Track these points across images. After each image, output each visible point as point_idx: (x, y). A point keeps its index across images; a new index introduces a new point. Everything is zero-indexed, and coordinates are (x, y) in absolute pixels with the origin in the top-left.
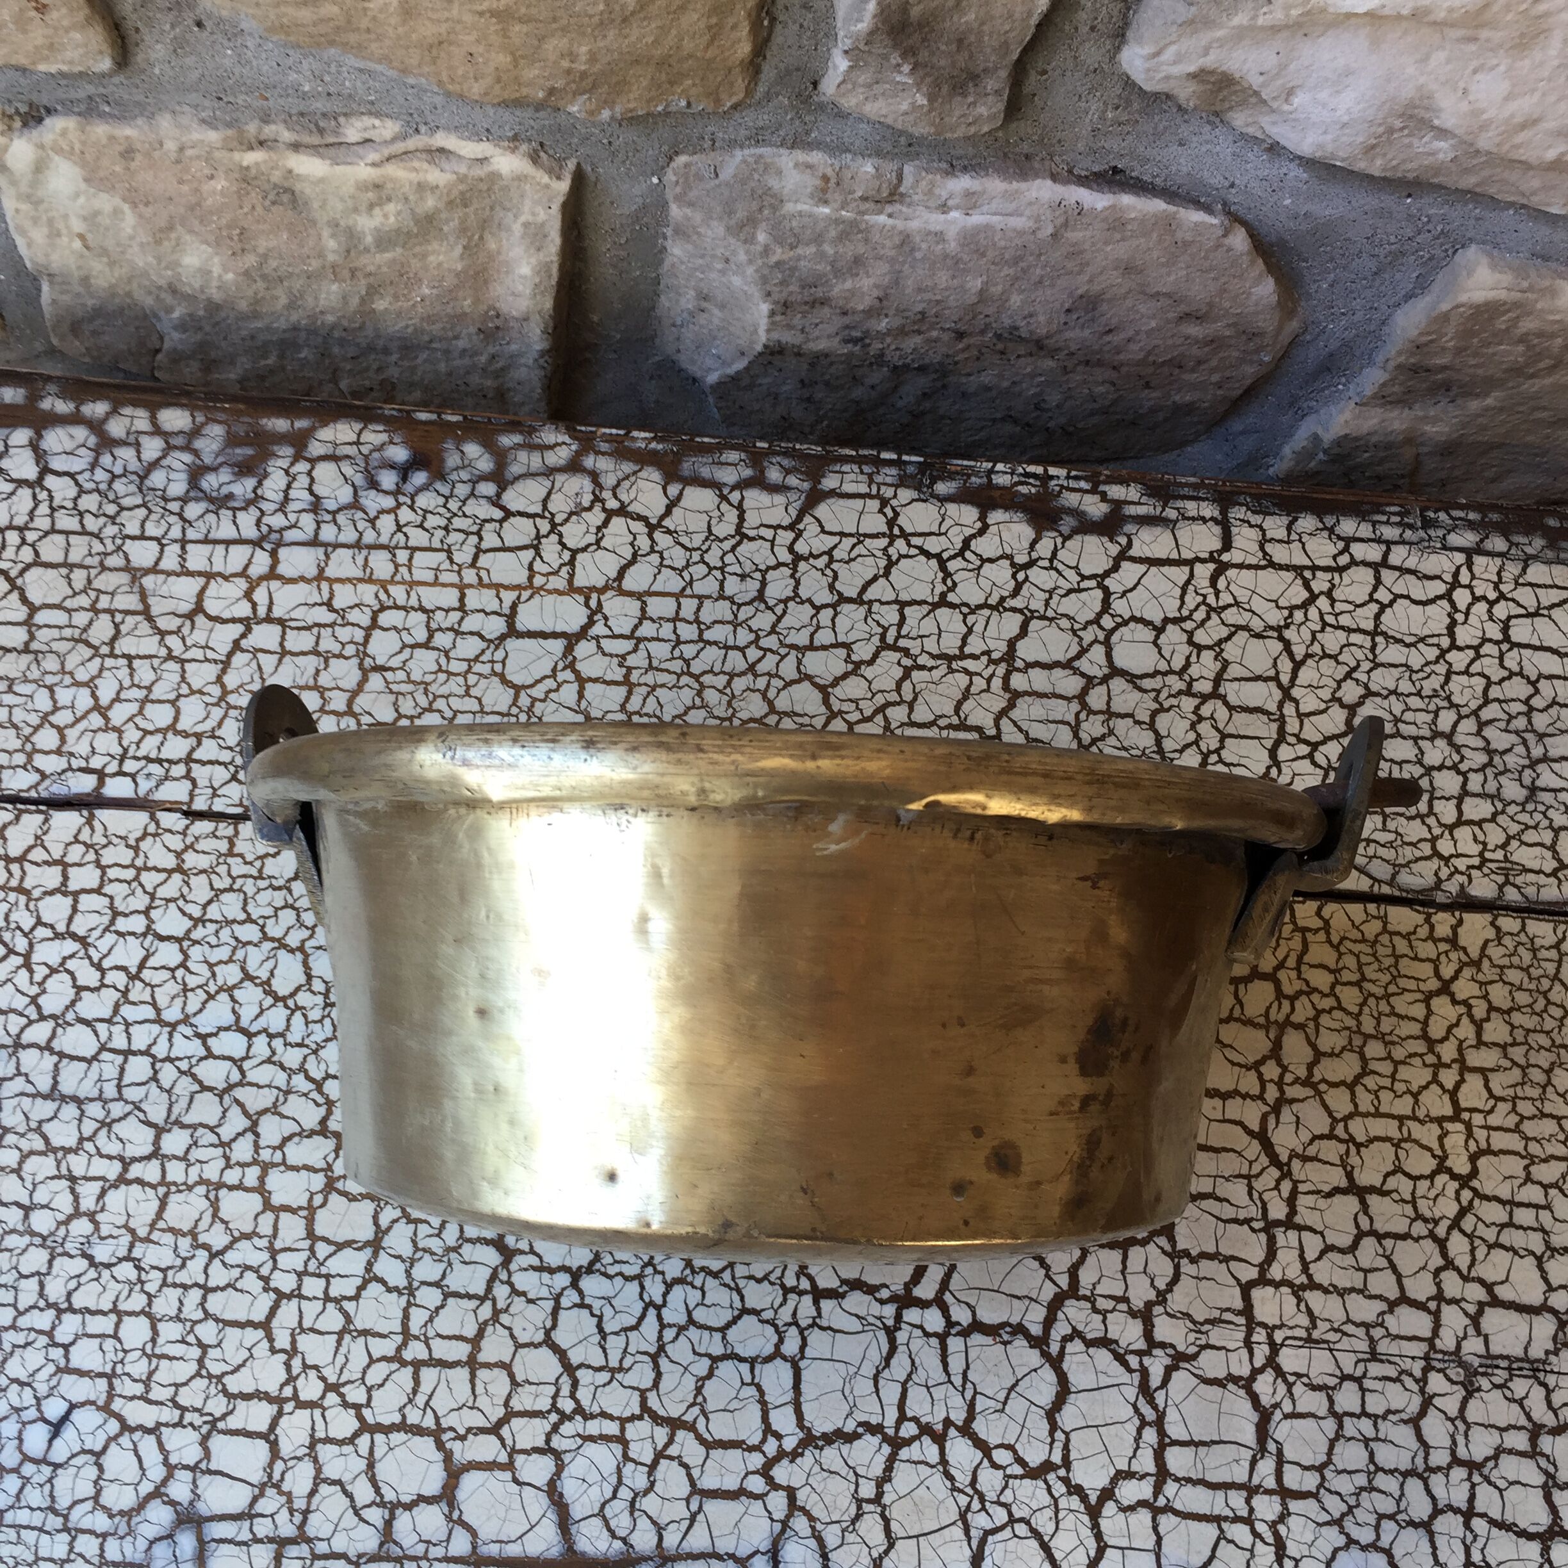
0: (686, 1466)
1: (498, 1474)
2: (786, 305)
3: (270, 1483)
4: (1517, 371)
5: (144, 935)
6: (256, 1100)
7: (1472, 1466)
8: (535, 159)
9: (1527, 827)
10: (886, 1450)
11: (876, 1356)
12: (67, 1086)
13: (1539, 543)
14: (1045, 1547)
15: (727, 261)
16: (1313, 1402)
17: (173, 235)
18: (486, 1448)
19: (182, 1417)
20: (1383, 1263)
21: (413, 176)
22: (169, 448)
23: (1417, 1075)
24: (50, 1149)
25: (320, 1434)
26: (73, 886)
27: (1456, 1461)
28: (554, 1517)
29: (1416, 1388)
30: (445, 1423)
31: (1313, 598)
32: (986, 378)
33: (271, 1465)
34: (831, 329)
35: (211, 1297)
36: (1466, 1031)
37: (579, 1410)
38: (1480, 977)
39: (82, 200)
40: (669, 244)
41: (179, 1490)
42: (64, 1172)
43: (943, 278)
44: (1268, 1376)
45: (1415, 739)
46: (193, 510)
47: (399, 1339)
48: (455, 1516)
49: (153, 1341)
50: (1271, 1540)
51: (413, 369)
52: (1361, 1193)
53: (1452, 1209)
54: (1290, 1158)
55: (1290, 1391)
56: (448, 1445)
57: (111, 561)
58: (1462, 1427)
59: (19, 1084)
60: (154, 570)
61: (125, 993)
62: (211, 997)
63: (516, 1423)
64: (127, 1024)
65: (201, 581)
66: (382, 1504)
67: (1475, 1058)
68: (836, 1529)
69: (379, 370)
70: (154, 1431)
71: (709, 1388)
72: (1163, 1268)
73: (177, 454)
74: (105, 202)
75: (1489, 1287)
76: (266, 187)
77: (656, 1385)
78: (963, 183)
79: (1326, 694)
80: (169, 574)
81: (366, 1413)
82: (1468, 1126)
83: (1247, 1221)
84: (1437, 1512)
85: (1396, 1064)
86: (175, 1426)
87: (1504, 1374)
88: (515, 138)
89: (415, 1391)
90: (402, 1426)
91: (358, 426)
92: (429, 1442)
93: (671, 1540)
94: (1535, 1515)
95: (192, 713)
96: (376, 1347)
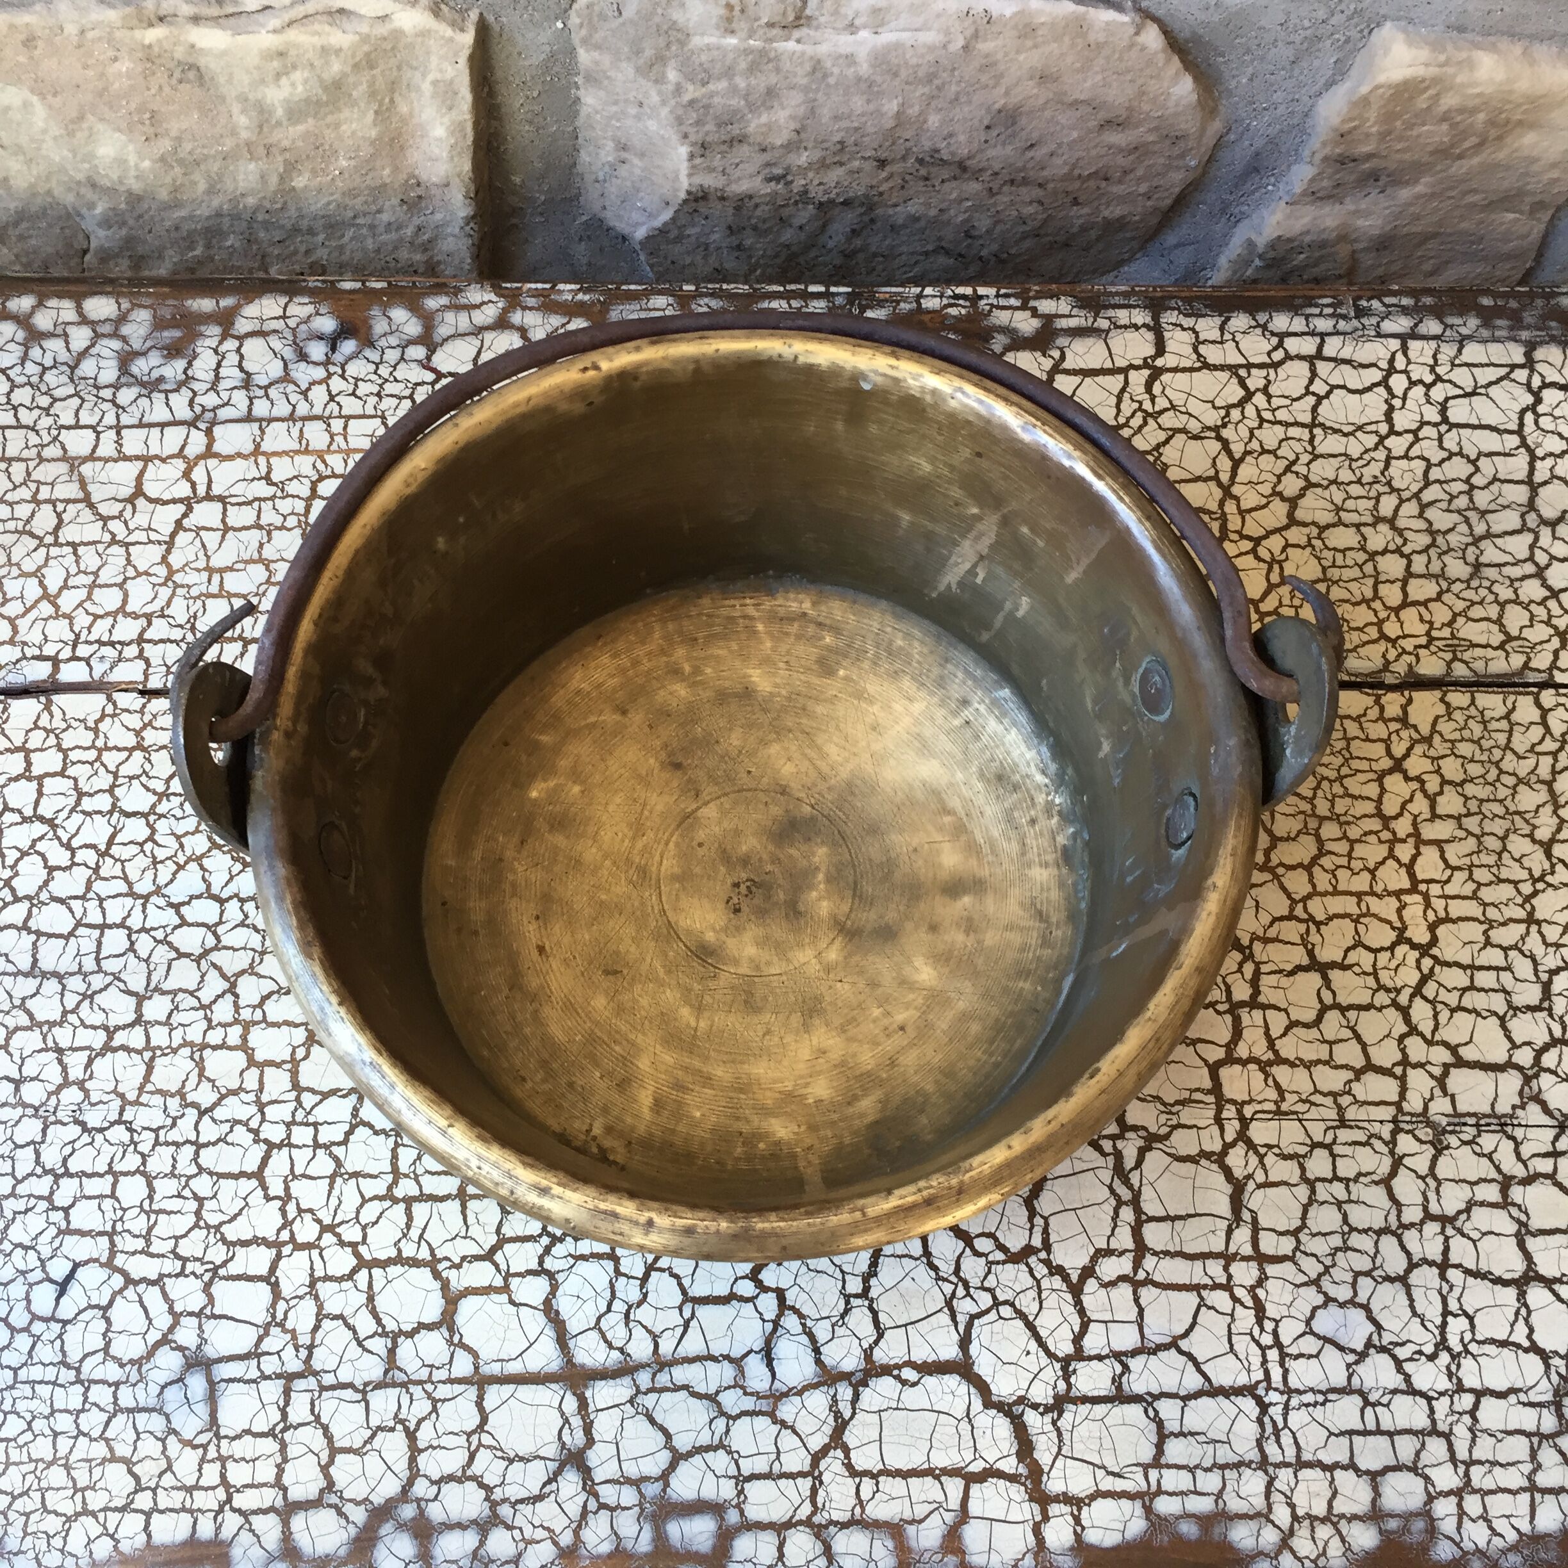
0: (676, 1277)
1: (494, 1297)
2: (703, 146)
3: (274, 1322)
4: (1444, 153)
5: (111, 812)
6: (232, 962)
7: (1445, 1220)
8: (436, 12)
9: (1473, 603)
12: (47, 963)
13: (1473, 322)
14: (1031, 1327)
15: (641, 105)
16: (1286, 1170)
17: (85, 125)
18: (482, 1274)
19: (183, 1267)
20: (1348, 1034)
21: (316, 40)
22: (97, 336)
23: (1373, 852)
24: (34, 1024)
25: (319, 1273)
26: (36, 771)
27: (1428, 1216)
28: (552, 1334)
29: (1385, 1150)
30: (439, 1254)
31: (1249, 395)
32: (913, 208)
33: (274, 1305)
34: (750, 168)
35: (203, 1152)
36: (1420, 805)
38: (1432, 752)
40: (582, 93)
41: (186, 1335)
42: (50, 1044)
43: (858, 103)
44: (1240, 1149)
45: (1358, 526)
46: (126, 396)
47: (389, 1178)
48: (456, 1339)
49: (150, 1197)
50: (1250, 1303)
51: (341, 248)
52: (1323, 969)
53: (1413, 978)
54: (1252, 941)
55: (1261, 1162)
56: (444, 1274)
57: (48, 452)
58: (1432, 1184)
60: (92, 457)
61: (96, 870)
62: (180, 867)
63: (508, 1247)
64: (101, 900)
65: (140, 464)
66: (384, 1334)
67: (1430, 831)
68: (826, 1324)
69: (308, 252)
70: (158, 1281)
73: (105, 342)
74: (14, 96)
75: (1454, 1050)
76: (171, 65)
79: (1266, 489)
80: (106, 460)
81: (362, 1249)
82: (1426, 897)
83: (1212, 1005)
84: (1412, 1266)
85: (1352, 842)
86: (177, 1276)
87: (1473, 1131)
89: (408, 1226)
90: (399, 1260)
91: (283, 300)
92: (426, 1272)
93: (667, 1347)
94: (1510, 1262)
95: (140, 594)
96: (369, 1188)
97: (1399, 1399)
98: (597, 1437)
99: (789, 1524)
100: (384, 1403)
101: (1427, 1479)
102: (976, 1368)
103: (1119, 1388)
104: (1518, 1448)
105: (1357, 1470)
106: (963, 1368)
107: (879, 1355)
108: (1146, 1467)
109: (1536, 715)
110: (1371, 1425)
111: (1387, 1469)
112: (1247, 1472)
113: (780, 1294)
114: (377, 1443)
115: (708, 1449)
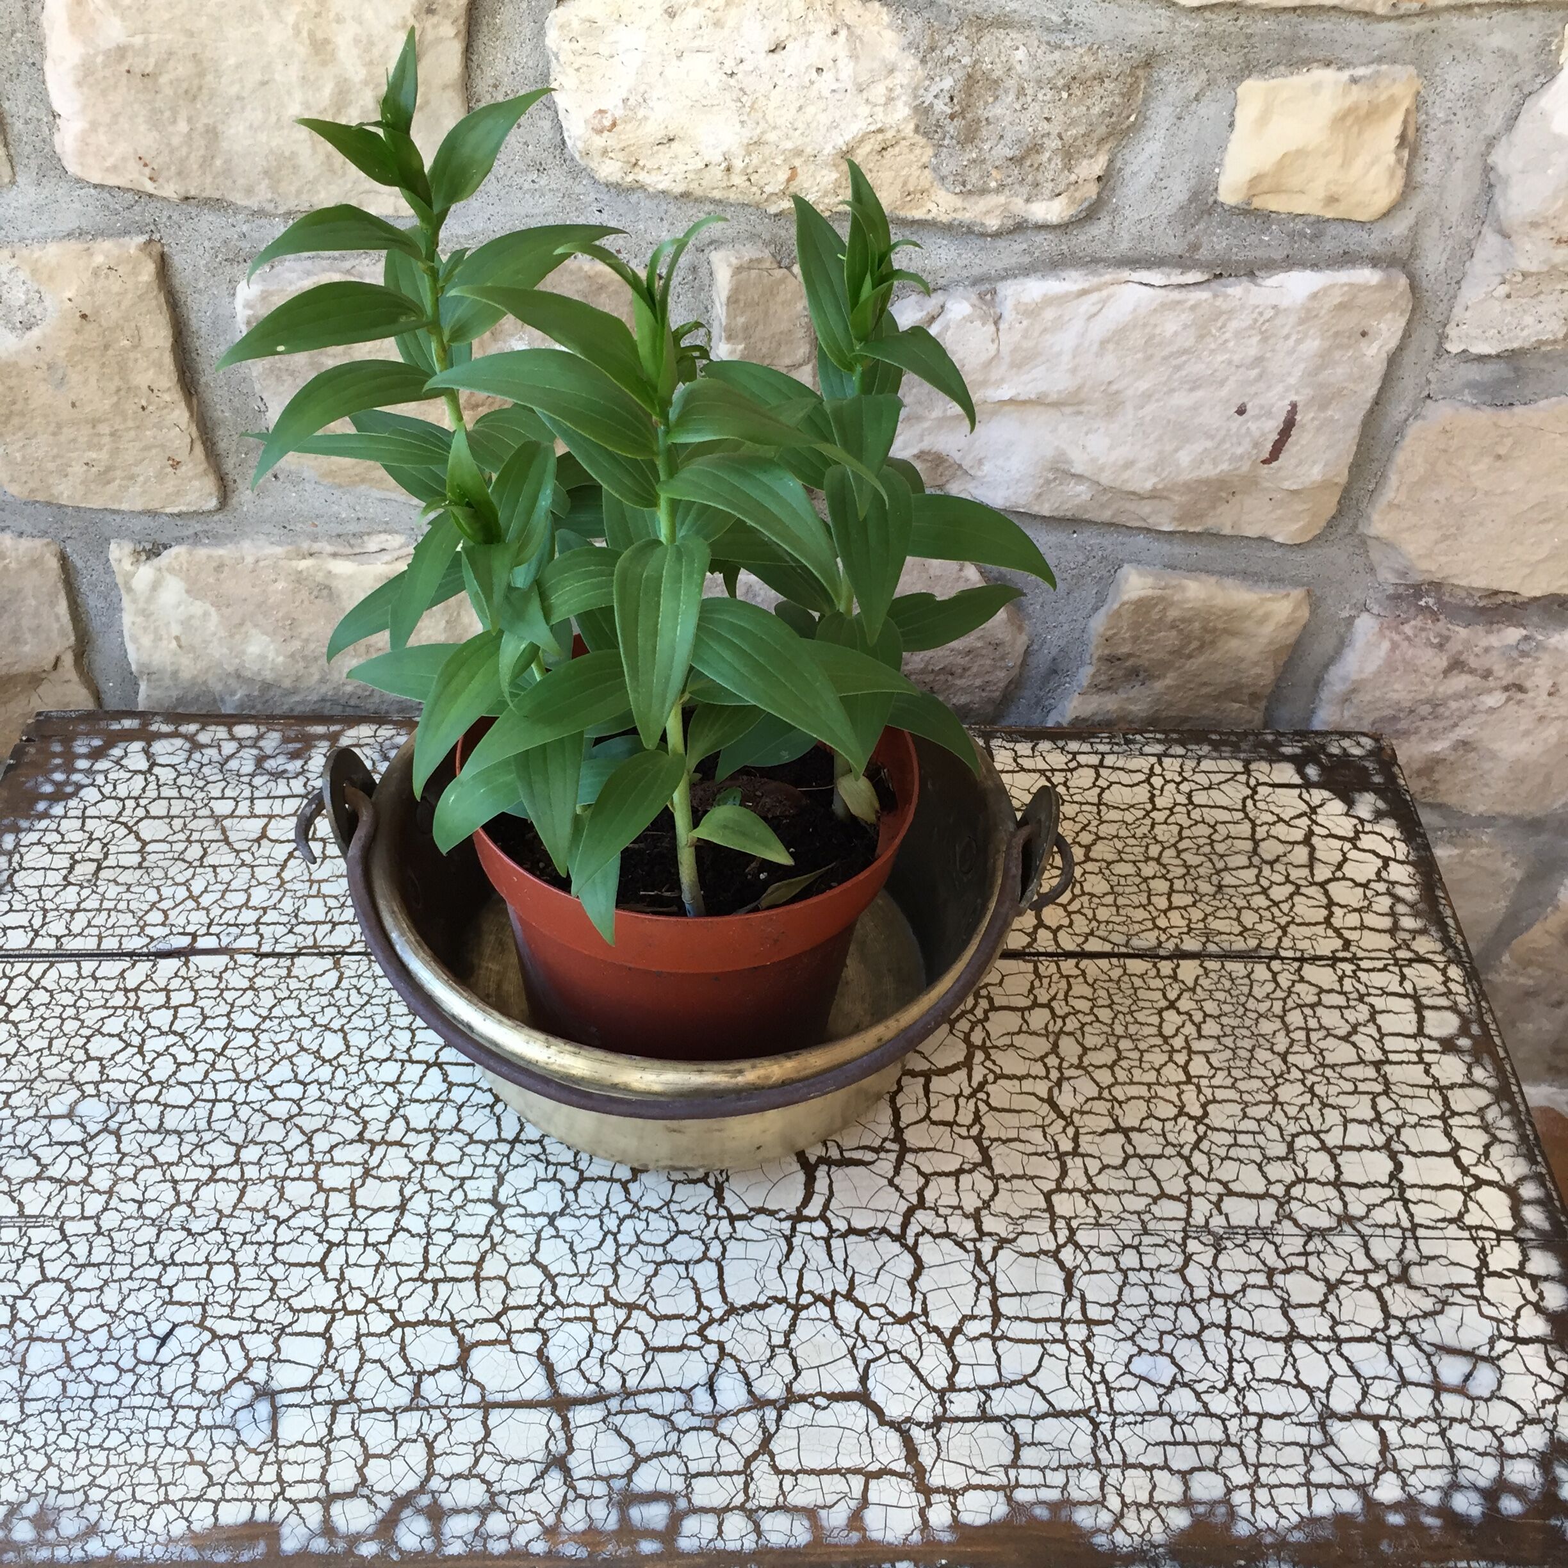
0: (641, 1333)
1: (499, 1347)
3: (326, 1365)
4: (1177, 653)
5: (227, 1029)
6: (308, 1124)
7: (1226, 1297)
9: (1219, 908)
10: (790, 1313)
11: (778, 1255)
12: (169, 1124)
13: (1206, 749)
14: (914, 1368)
16: (1108, 1263)
17: (243, 630)
18: (492, 1331)
19: (258, 1327)
20: (1146, 1173)
22: (241, 747)
24: (158, 1164)
25: (364, 1330)
26: (173, 1003)
27: (1213, 1294)
28: (543, 1373)
29: (1179, 1250)
30: (457, 1318)
33: (327, 1353)
35: (279, 1249)
36: (1190, 1029)
37: (558, 1302)
38: (1196, 997)
39: (182, 608)
41: (258, 1374)
42: (168, 1177)
44: (1070, 1248)
45: (1134, 862)
46: (258, 781)
47: (421, 1266)
48: (468, 1376)
49: (236, 1280)
50: (1082, 1353)
52: (1126, 1132)
53: (1193, 1138)
54: (1072, 1113)
55: (1086, 1257)
56: (461, 1332)
57: (200, 813)
58: (1216, 1273)
59: (135, 1125)
60: (232, 815)
61: (213, 1065)
62: (275, 1063)
63: (511, 1313)
64: (215, 1084)
65: (265, 820)
66: (412, 1373)
67: (1198, 1046)
68: (757, 1366)
70: (238, 1337)
71: (655, 1282)
72: (987, 1188)
73: (247, 750)
74: (198, 608)
75: (1225, 1185)
76: (313, 585)
77: (615, 1282)
80: (242, 817)
81: (398, 1315)
82: (1198, 1087)
83: (1045, 1154)
84: (1203, 1328)
85: (1142, 1052)
86: (253, 1332)
87: (1243, 1238)
89: (434, 1299)
90: (426, 1322)
91: (374, 727)
92: (447, 1330)
93: (632, 1382)
94: (1276, 1325)
95: (259, 896)
96: (406, 1273)
97: (1199, 1419)
98: (576, 1446)
99: (727, 1509)
100: (409, 1423)
101: (1225, 1476)
102: (872, 1397)
103: (984, 1411)
104: (1294, 1455)
105: (1170, 1470)
106: (863, 1397)
107: (797, 1388)
108: (1006, 1468)
109: (1269, 976)
110: (1180, 1438)
111: (1193, 1470)
112: (1085, 1472)
113: (721, 1346)
114: (402, 1451)
115: (663, 1454)
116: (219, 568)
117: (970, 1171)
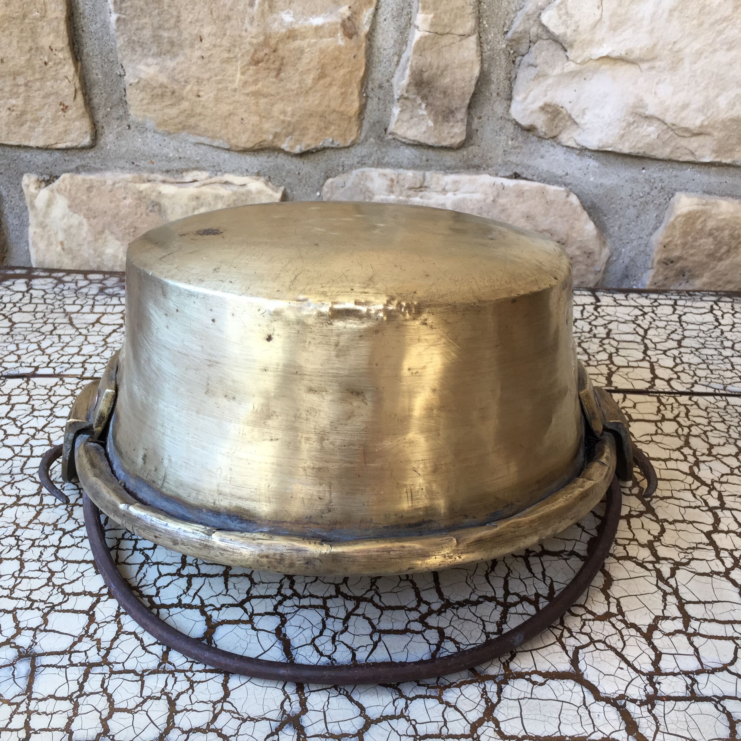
0: (369, 619)
1: (242, 625)
3: (86, 634)
5: (49, 416)
8: (267, 184)
10: (500, 609)
14: (620, 655)
17: (104, 236)
18: (236, 613)
19: (32, 605)
21: (214, 192)
22: (91, 283)
26: (13, 402)
28: (280, 646)
30: (206, 603)
31: (645, 313)
33: (88, 626)
35: (61, 551)
37: (295, 594)
39: (66, 220)
41: (24, 640)
44: (737, 571)
45: (715, 349)
46: (100, 297)
47: (180, 566)
49: (20, 571)
54: (712, 482)
56: (209, 613)
57: (57, 311)
60: (78, 312)
61: (33, 437)
63: (253, 601)
64: (32, 447)
65: (101, 315)
70: (13, 612)
71: (380, 583)
72: (654, 527)
73: (95, 285)
74: (76, 219)
76: (149, 202)
77: (345, 581)
78: (450, 178)
79: (664, 337)
80: (84, 313)
81: (155, 599)
83: (697, 507)
86: (26, 609)
88: (258, 174)
90: (179, 605)
92: (197, 612)
93: (361, 656)
96: (164, 570)
98: (309, 707)
100: (155, 683)
102: (585, 677)
103: (692, 692)
106: (576, 676)
107: (514, 666)
113: (441, 631)
114: (145, 706)
115: (392, 717)
116: (90, 189)
117: (638, 516)
